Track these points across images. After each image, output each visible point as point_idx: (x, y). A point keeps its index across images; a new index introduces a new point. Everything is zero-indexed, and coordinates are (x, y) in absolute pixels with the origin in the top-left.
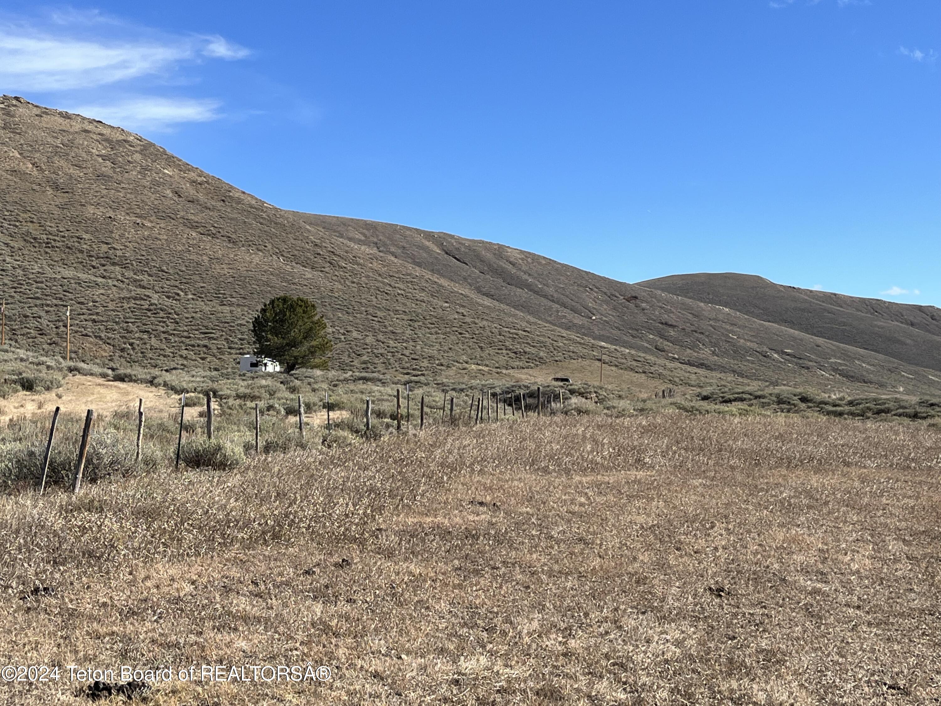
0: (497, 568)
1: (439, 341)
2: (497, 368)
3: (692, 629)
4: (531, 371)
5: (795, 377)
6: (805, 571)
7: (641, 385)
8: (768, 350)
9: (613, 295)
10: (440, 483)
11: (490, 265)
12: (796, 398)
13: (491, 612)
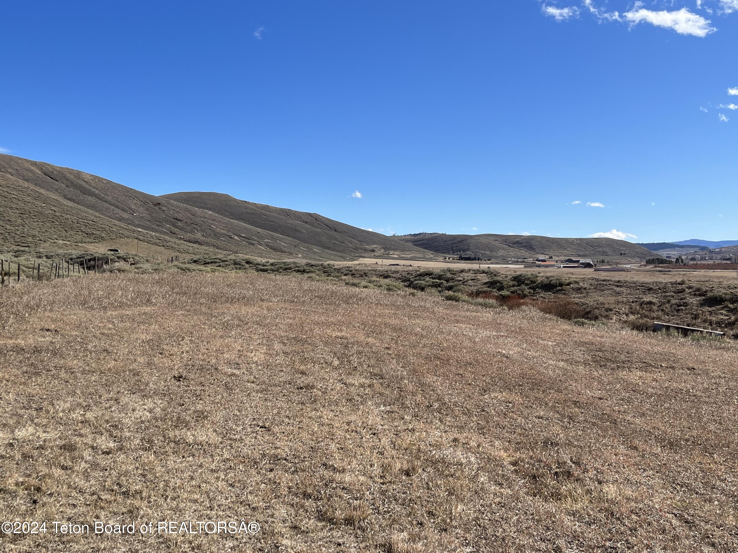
0: (51, 371)
1: (39, 226)
2: (75, 242)
3: (160, 401)
4: (96, 245)
5: (246, 249)
6: (229, 363)
7: (161, 253)
8: (232, 234)
9: (146, 202)
10: (23, 318)
11: (72, 183)
12: (243, 262)
13: (41, 399)
